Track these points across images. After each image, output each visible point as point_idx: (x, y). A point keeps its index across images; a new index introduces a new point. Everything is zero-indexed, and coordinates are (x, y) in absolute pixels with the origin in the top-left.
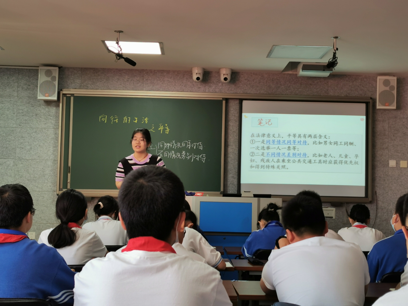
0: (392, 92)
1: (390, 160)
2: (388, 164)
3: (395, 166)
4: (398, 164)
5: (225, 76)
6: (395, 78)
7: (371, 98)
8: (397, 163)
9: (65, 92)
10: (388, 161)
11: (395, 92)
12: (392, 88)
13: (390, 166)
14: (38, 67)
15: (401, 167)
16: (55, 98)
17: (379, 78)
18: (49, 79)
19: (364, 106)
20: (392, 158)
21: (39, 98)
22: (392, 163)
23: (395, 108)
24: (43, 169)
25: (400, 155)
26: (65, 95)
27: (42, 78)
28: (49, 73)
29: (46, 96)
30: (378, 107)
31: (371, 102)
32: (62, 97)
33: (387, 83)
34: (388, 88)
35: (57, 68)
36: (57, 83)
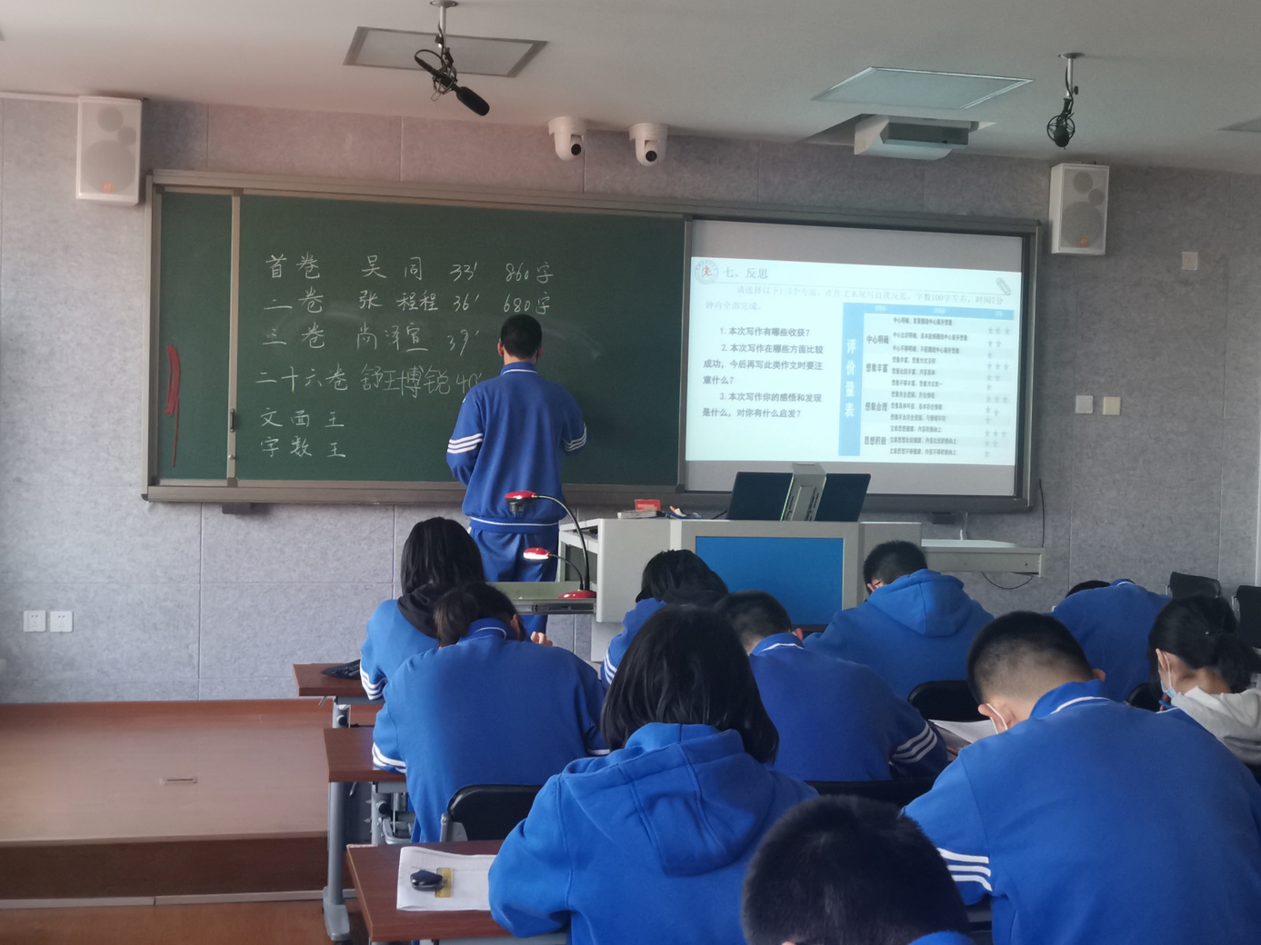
0: (1097, 207)
1: (1080, 393)
2: (1073, 404)
3: (1091, 412)
4: (1097, 404)
5: (650, 148)
6: (1107, 170)
7: (1039, 223)
8: (1094, 403)
9: (163, 177)
10: (1073, 398)
11: (1104, 209)
12: (1096, 196)
13: (1078, 411)
14: (77, 96)
15: (1104, 413)
16: (135, 198)
17: (1059, 166)
18: (113, 136)
19: (1015, 245)
20: (1083, 389)
21: (80, 195)
22: (1083, 403)
23: (1102, 251)
24: (91, 416)
25: (1102, 380)
26: (159, 188)
27: (87, 132)
28: (109, 119)
29: (102, 190)
30: (1058, 250)
31: (1037, 233)
32: (151, 194)
33: (1083, 182)
34: (1086, 198)
35: (136, 104)
36: (137, 150)
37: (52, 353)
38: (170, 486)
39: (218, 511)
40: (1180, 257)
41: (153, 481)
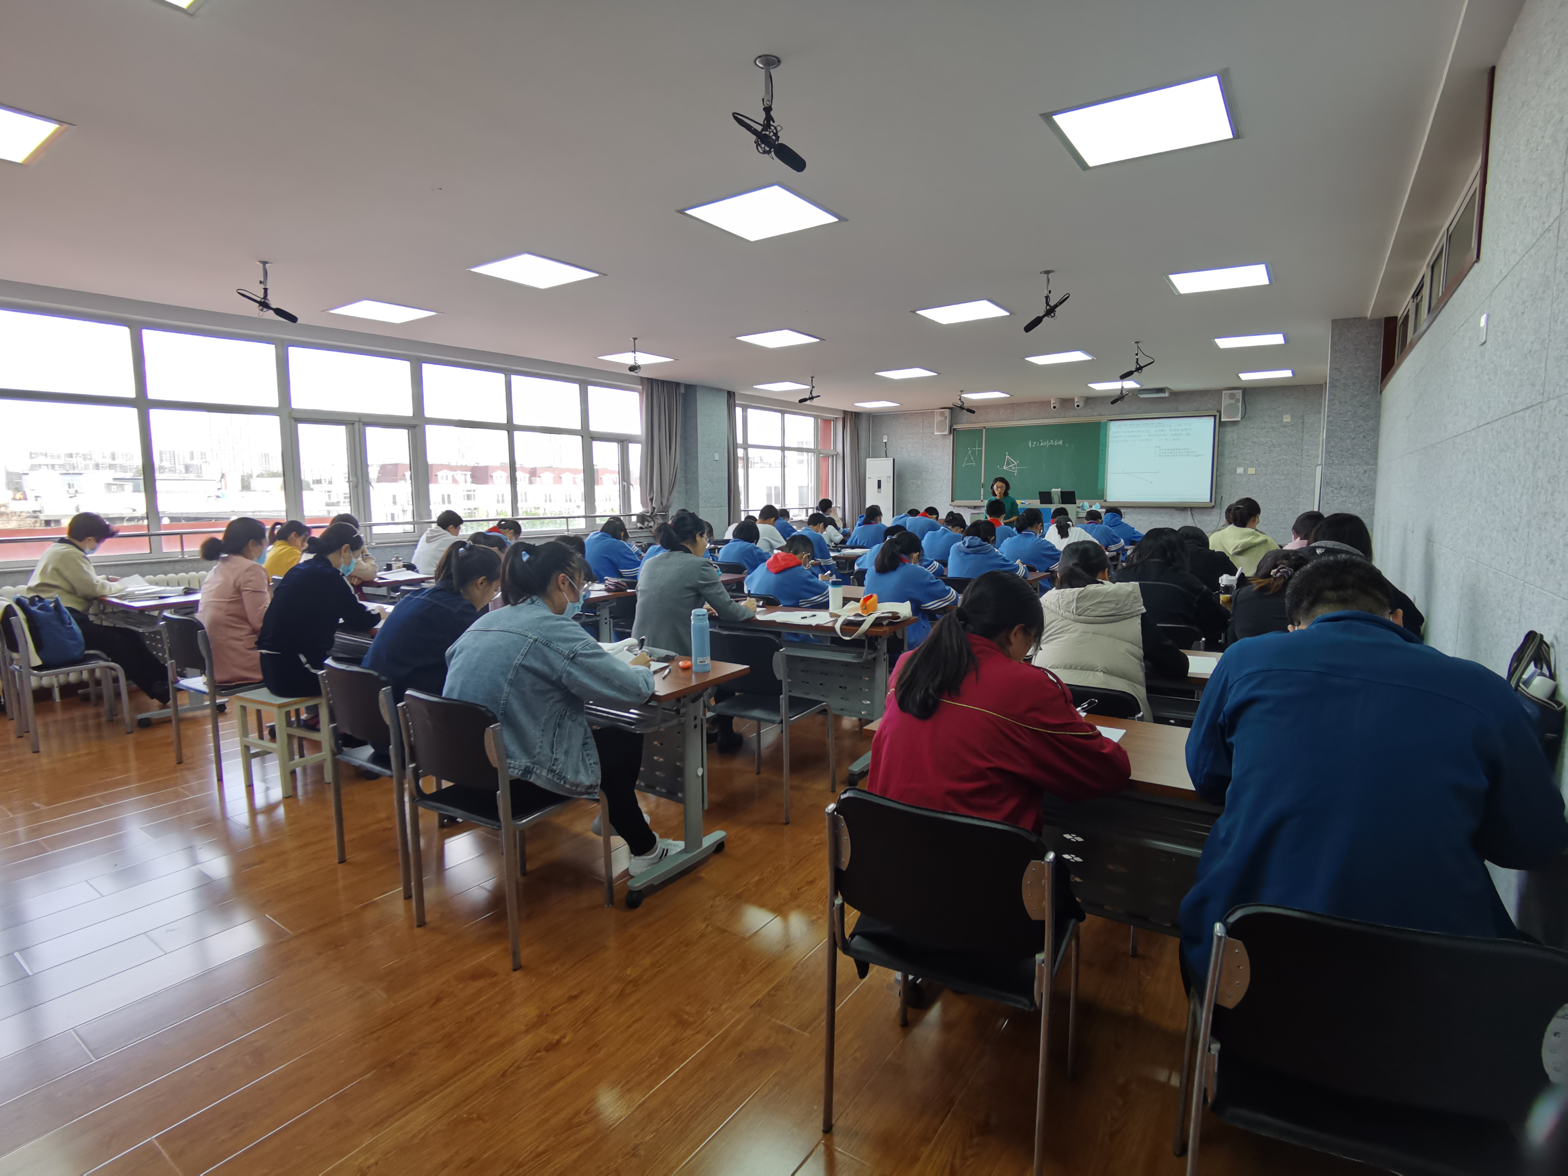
0: (1237, 404)
1: (1238, 467)
2: (1236, 471)
3: (1243, 473)
6: (1240, 391)
8: (1244, 470)
9: (955, 427)
10: (1236, 469)
11: (1240, 404)
12: (1237, 400)
13: (1237, 473)
14: (935, 410)
15: (1249, 473)
16: (946, 433)
17: (1224, 392)
18: (942, 418)
19: (1212, 419)
20: (1240, 466)
21: (936, 433)
22: (1240, 470)
25: (1248, 462)
26: (955, 429)
27: (937, 418)
28: (942, 414)
29: (940, 432)
30: (1222, 420)
31: (1218, 414)
32: (952, 431)
33: (1232, 396)
34: (1233, 401)
35: (948, 410)
36: (947, 421)
37: (932, 472)
38: (957, 502)
39: (967, 508)
40: (1282, 418)
41: (952, 501)
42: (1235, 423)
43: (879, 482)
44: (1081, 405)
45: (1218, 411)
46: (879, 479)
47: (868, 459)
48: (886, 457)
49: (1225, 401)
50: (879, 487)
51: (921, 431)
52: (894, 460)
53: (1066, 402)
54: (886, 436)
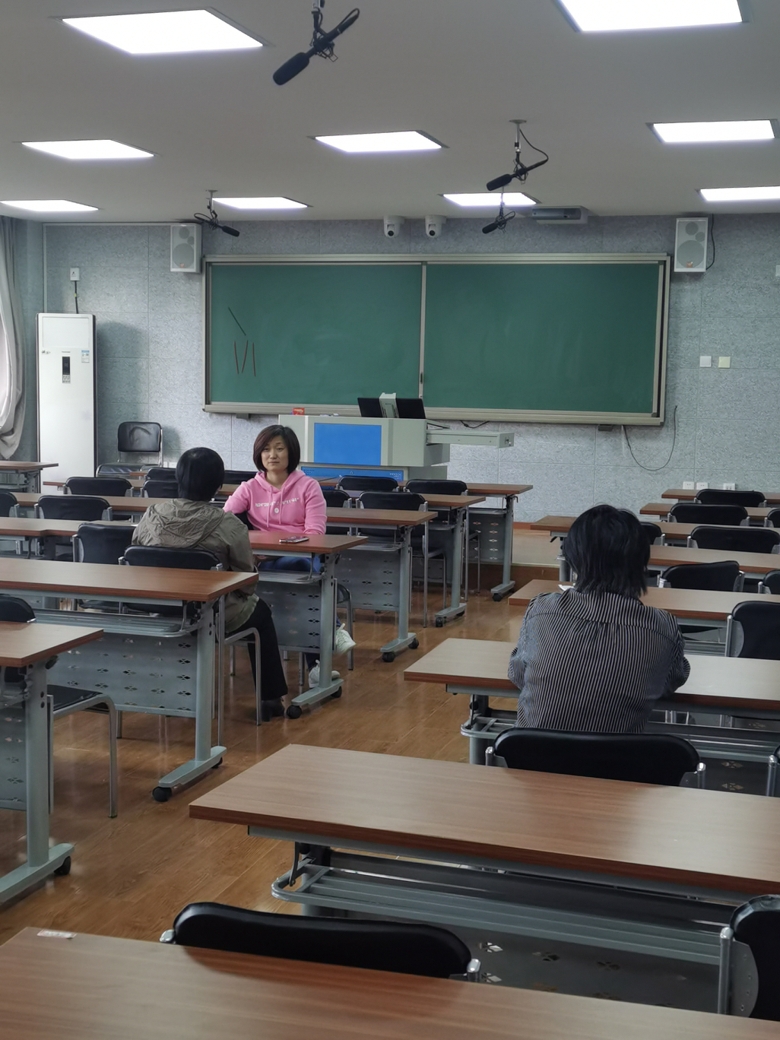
0: (701, 243)
1: (703, 355)
2: (698, 361)
3: (710, 366)
5: (431, 229)
6: (706, 220)
8: (713, 361)
9: (209, 259)
10: (698, 358)
11: (705, 244)
12: (700, 237)
13: (701, 366)
14: (170, 223)
15: (719, 366)
16: (193, 269)
17: (678, 221)
18: (185, 241)
20: (704, 352)
21: (173, 270)
22: (705, 361)
25: (718, 347)
26: (209, 264)
27: (176, 241)
28: (184, 233)
29: (181, 267)
30: (676, 270)
31: (668, 260)
32: (205, 267)
33: (691, 229)
34: (692, 238)
35: (194, 225)
36: (195, 247)
37: (169, 343)
38: (216, 405)
39: (234, 418)
40: (774, 269)
41: (208, 402)
42: (697, 276)
43: (66, 362)
44: (437, 231)
45: (668, 255)
46: (66, 355)
47: (41, 315)
48: (77, 312)
49: (681, 237)
50: (66, 369)
51: (146, 265)
52: (94, 317)
53: (411, 227)
54: (77, 271)
